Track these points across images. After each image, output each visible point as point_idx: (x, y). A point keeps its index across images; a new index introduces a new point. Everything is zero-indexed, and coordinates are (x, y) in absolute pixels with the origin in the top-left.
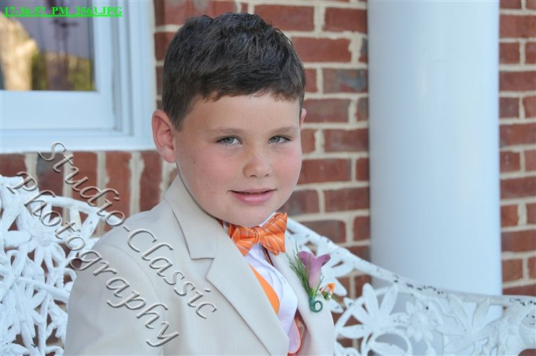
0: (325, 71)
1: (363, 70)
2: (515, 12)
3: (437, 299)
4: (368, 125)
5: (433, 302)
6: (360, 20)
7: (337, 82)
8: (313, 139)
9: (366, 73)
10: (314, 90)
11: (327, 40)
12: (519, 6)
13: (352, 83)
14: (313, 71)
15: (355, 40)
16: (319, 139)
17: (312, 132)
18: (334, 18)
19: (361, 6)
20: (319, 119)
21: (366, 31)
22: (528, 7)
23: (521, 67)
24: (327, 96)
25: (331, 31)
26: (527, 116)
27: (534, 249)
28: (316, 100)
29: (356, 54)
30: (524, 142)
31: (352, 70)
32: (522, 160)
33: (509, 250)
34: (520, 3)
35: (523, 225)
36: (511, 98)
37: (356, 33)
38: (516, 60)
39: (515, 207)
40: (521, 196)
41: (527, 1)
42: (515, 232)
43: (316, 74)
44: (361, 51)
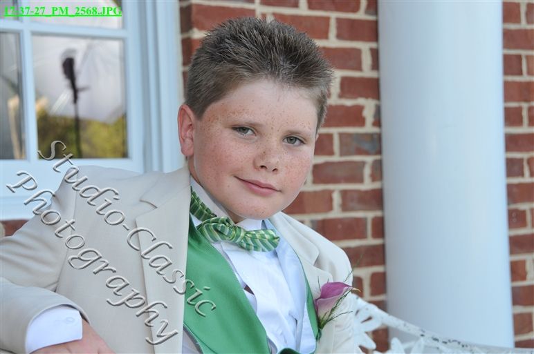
0: (341, 135)
1: (377, 134)
2: (517, 79)
4: (382, 185)
6: (372, 88)
7: (353, 145)
8: (331, 200)
9: (379, 137)
10: (331, 153)
11: (342, 107)
12: (520, 73)
13: (366, 146)
14: (330, 136)
15: (368, 106)
16: (337, 198)
17: (330, 192)
18: (349, 87)
19: (373, 74)
20: (335, 180)
21: (379, 98)
22: (529, 73)
23: (525, 129)
24: (343, 158)
25: (346, 98)
26: (532, 175)
28: (333, 163)
29: (370, 119)
30: (529, 200)
31: (366, 134)
32: (528, 217)
33: (519, 304)
34: (521, 70)
35: (532, 280)
36: (516, 159)
37: (370, 100)
38: (520, 123)
39: (523, 262)
40: (528, 252)
41: (528, 67)
42: (524, 287)
43: (333, 138)
44: (374, 116)
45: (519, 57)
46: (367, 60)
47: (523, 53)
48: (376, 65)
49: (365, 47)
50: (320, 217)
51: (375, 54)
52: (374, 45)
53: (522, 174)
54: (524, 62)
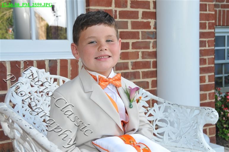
0: (142, 32)
3: (178, 108)
4: (157, 50)
6: (154, 15)
7: (147, 36)
8: (138, 55)
9: (156, 32)
10: (139, 38)
11: (143, 22)
12: (206, 11)
14: (138, 32)
15: (152, 22)
16: (140, 54)
17: (138, 52)
18: (145, 15)
19: (154, 11)
20: (140, 48)
21: (156, 19)
22: (209, 11)
23: (207, 30)
24: (143, 40)
25: (144, 19)
26: (209, 46)
27: (211, 90)
28: (139, 42)
29: (152, 26)
30: (208, 55)
31: (151, 32)
32: (207, 61)
33: (202, 91)
34: (207, 9)
35: (207, 82)
36: (203, 41)
37: (153, 20)
38: (205, 28)
39: (205, 76)
40: (207, 73)
41: (209, 8)
42: (204, 85)
43: (139, 33)
44: (154, 26)
45: (206, 5)
46: (152, 5)
47: (207, 3)
48: (155, 7)
49: (151, 1)
50: (134, 61)
51: (155, 3)
53: (206, 46)
54: (208, 6)
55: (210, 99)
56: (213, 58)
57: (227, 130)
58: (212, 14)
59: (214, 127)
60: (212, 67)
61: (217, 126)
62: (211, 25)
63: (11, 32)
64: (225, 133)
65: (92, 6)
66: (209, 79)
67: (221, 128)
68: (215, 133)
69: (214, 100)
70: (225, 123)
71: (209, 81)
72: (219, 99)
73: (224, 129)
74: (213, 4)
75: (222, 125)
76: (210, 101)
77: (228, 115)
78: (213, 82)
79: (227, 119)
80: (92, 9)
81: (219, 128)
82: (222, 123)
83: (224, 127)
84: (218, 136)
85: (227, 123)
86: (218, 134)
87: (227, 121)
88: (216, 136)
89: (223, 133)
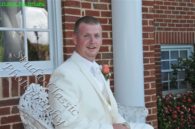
1: (111, 53)
2: (147, 39)
3: (124, 107)
4: (113, 66)
5: (123, 108)
6: (111, 42)
7: (106, 56)
10: (100, 58)
11: (103, 47)
12: (148, 38)
13: (109, 56)
15: (110, 47)
19: (111, 39)
21: (112, 45)
22: (150, 37)
23: (149, 51)
24: (103, 60)
25: (104, 45)
26: (151, 63)
27: (153, 94)
28: (101, 61)
29: (110, 50)
30: (150, 69)
31: (109, 53)
32: (150, 73)
33: (147, 94)
34: (148, 37)
35: (150, 88)
36: (147, 59)
37: (110, 45)
38: (148, 50)
39: (149, 84)
40: (150, 81)
41: (150, 36)
42: (148, 90)
43: (101, 55)
44: (111, 49)
45: (148, 34)
46: (109, 35)
47: (149, 32)
48: (111, 36)
49: (108, 32)
51: (111, 34)
52: (111, 31)
53: (149, 63)
54: (149, 35)
55: (153, 100)
56: (154, 71)
57: (166, 123)
58: (152, 40)
59: (157, 121)
60: (154, 77)
61: (159, 120)
62: (152, 47)
63: (11, 56)
64: (165, 125)
65: (67, 37)
66: (152, 86)
67: (162, 122)
68: (157, 125)
69: (156, 101)
70: (165, 118)
71: (152, 87)
72: (160, 100)
73: (164, 122)
74: (153, 33)
75: (163, 120)
76: (153, 102)
77: (166, 112)
78: (155, 88)
79: (166, 115)
80: (67, 39)
81: (161, 121)
82: (162, 117)
83: (164, 121)
84: (160, 127)
85: (166, 117)
86: (160, 126)
87: (166, 116)
88: (158, 127)
89: (163, 125)
